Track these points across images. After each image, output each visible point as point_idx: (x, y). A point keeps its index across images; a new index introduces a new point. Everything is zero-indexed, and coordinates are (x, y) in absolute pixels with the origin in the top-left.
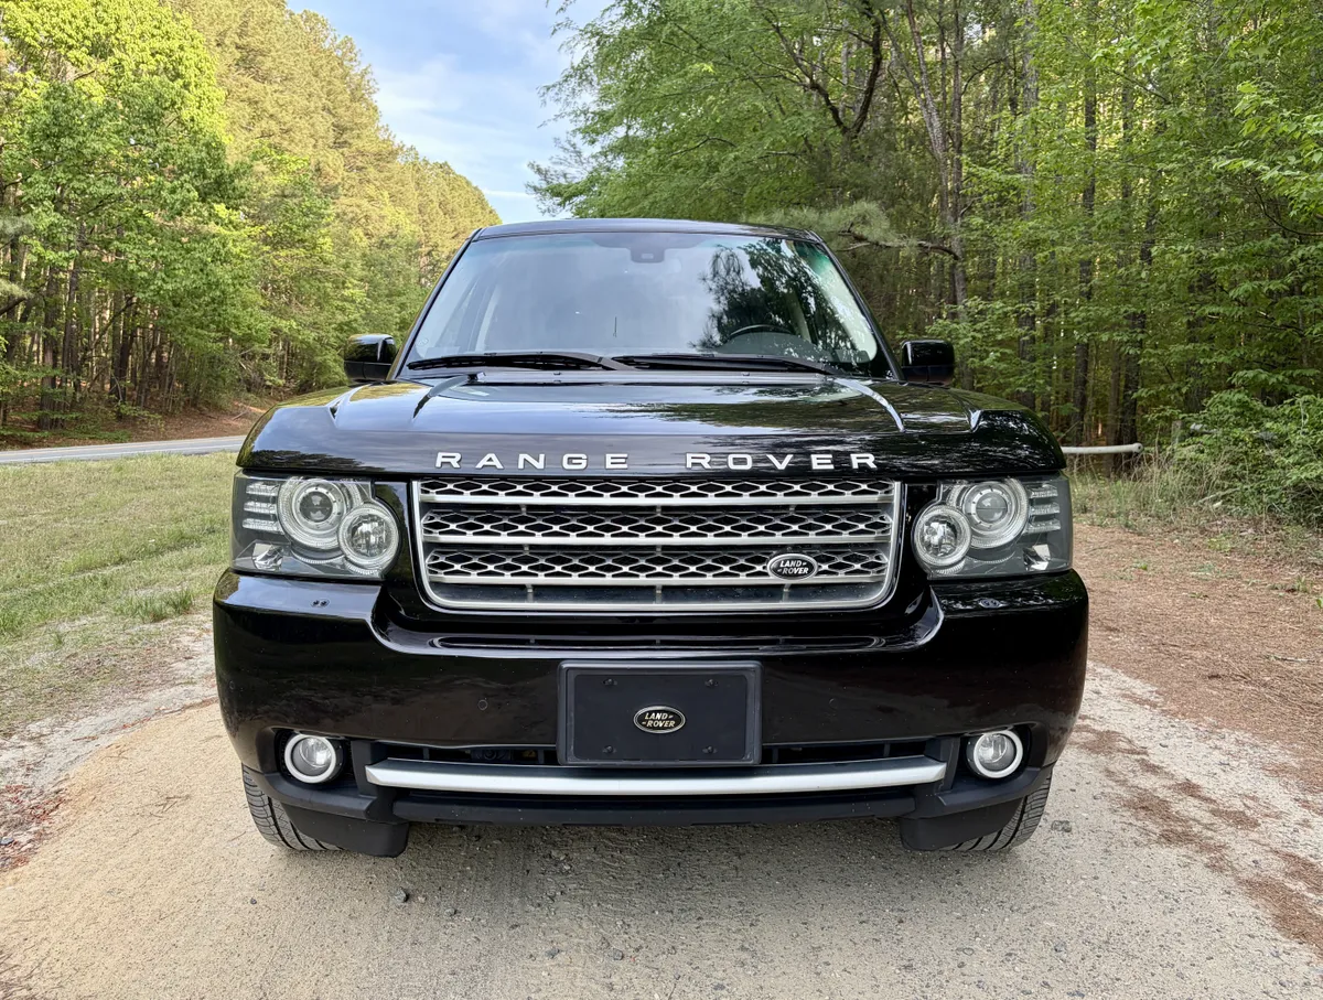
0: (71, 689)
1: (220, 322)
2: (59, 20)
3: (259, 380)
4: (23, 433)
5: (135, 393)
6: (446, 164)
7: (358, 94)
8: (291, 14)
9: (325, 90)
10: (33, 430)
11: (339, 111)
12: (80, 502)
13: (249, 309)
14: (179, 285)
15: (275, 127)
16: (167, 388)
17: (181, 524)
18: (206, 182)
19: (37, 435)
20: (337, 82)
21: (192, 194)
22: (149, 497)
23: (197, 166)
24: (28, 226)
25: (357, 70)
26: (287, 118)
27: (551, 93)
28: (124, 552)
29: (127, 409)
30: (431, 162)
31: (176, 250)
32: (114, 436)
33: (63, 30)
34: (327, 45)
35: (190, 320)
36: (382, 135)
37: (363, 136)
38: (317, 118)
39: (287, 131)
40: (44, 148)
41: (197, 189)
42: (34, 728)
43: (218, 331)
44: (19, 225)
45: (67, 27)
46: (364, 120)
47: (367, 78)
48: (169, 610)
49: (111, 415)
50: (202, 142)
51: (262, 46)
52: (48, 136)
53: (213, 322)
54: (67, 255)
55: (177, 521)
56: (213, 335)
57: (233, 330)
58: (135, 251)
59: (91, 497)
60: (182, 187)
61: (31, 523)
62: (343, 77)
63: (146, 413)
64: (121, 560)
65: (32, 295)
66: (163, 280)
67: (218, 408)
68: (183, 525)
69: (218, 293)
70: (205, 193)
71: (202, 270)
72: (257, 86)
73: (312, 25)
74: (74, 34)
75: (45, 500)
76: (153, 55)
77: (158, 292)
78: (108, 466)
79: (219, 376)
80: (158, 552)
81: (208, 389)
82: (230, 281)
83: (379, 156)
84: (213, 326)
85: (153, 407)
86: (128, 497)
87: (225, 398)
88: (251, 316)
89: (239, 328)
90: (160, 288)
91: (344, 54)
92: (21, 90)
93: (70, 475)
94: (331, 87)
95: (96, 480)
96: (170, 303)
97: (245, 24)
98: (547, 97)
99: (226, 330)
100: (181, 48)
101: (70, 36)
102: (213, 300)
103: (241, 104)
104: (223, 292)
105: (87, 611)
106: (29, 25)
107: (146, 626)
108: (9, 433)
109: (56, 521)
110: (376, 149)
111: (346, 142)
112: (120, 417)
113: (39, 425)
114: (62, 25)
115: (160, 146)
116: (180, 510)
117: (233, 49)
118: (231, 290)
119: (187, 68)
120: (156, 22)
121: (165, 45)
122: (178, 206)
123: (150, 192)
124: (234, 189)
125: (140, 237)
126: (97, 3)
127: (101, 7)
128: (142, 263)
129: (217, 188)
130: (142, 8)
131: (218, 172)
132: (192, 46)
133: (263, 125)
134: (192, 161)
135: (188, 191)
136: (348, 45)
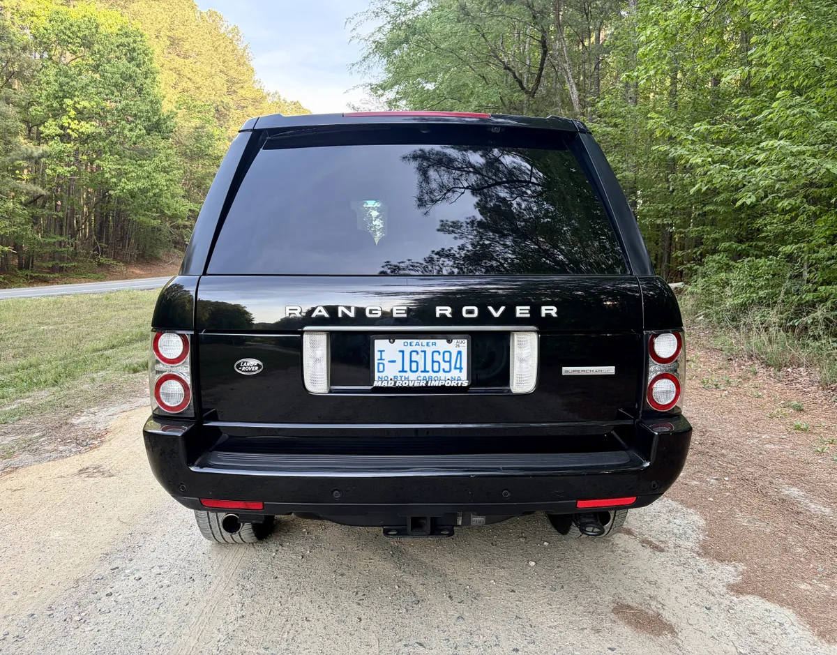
0: (103, 397)
1: (158, 207)
2: (63, 28)
3: (181, 241)
4: (44, 275)
5: (108, 249)
6: (298, 102)
7: (242, 62)
8: (201, 13)
9: (221, 60)
10: (49, 273)
11: (230, 72)
12: (89, 316)
13: (176, 199)
14: (135, 186)
15: (190, 85)
16: (127, 247)
17: (141, 328)
18: (150, 123)
19: (52, 276)
20: (229, 55)
21: (142, 132)
22: (125, 314)
23: (145, 114)
24: (46, 152)
25: (241, 47)
26: (199, 80)
27: (356, 67)
28: (114, 342)
29: (103, 260)
30: (289, 101)
31: (133, 165)
32: (97, 276)
33: (64, 34)
34: (222, 31)
35: (141, 206)
36: (257, 86)
37: (245, 87)
38: (217, 79)
39: (198, 88)
40: (54, 105)
41: (145, 128)
42: (92, 410)
43: (157, 213)
44: (41, 151)
45: (68, 32)
46: (245, 78)
47: (247, 51)
48: (141, 368)
49: (95, 264)
50: (148, 100)
51: (182, 36)
52: (57, 98)
53: (154, 207)
54: (70, 169)
55: (139, 327)
56: (154, 215)
57: (166, 211)
58: (109, 166)
59: (94, 314)
60: (136, 127)
61: (67, 328)
62: (233, 51)
63: (115, 262)
64: (113, 347)
65: (49, 193)
66: (125, 183)
67: (158, 259)
68: (142, 329)
69: (158, 191)
70: (150, 130)
71: (148, 177)
72: (181, 60)
73: (214, 19)
74: (71, 35)
75: (71, 316)
76: (118, 47)
77: (123, 190)
78: (101, 297)
79: (157, 239)
80: (131, 342)
81: (151, 247)
82: (165, 183)
83: (255, 101)
84: (154, 210)
85: (118, 258)
86: (114, 313)
87: (161, 253)
88: (177, 202)
89: (169, 210)
90: (124, 188)
91: (233, 36)
92: (41, 69)
93: (82, 302)
94: (225, 58)
95: (96, 305)
96: (129, 196)
97: (172, 23)
98: (353, 70)
99: (162, 212)
100: (135, 42)
101: (69, 37)
102: (155, 194)
103: (171, 72)
104: (161, 190)
105: (103, 369)
106: (45, 31)
107: (130, 375)
108: (36, 275)
109: (78, 327)
110: (253, 96)
111: (234, 91)
112: (100, 265)
113: (52, 270)
114: (65, 31)
115: (123, 103)
116: (140, 321)
117: (166, 39)
118: (165, 188)
119: (138, 54)
120: (119, 27)
121: (125, 40)
122: (134, 139)
123: (117, 130)
124: (167, 127)
125: (111, 157)
126: (85, 16)
127: (86, 19)
128: (113, 173)
129: (157, 127)
130: (111, 18)
131: (157, 117)
132: (141, 41)
133: (183, 85)
134: (141, 111)
135: (140, 130)
136: (235, 30)
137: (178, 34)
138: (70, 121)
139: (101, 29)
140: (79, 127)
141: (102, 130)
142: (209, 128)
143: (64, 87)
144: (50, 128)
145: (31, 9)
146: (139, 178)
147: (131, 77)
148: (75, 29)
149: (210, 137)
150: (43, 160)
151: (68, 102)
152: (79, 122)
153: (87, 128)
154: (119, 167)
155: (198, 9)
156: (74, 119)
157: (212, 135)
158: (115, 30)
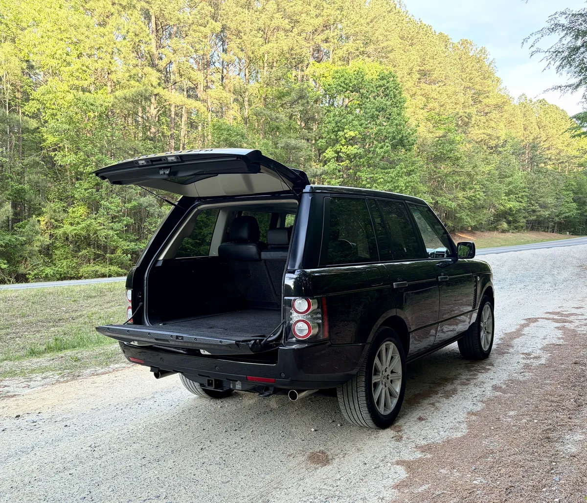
2: (340, 82)
6: (544, 99)
7: (487, 75)
8: (453, 44)
11: (476, 87)
15: (436, 104)
18: (395, 141)
23: (391, 135)
25: (487, 63)
26: (444, 99)
30: (534, 100)
33: (341, 86)
34: (471, 54)
36: (502, 93)
37: (490, 96)
39: (443, 105)
41: (391, 145)
45: (343, 85)
46: (490, 88)
47: (492, 66)
52: (334, 132)
60: (385, 145)
62: (479, 69)
70: (395, 146)
72: (428, 87)
73: (465, 45)
83: (498, 107)
91: (481, 56)
100: (388, 82)
110: (495, 103)
114: (341, 84)
119: (390, 91)
120: (378, 74)
121: (381, 82)
122: (382, 154)
123: (372, 149)
124: (408, 142)
125: (368, 169)
126: (355, 71)
127: (356, 73)
128: (368, 180)
129: (401, 142)
130: (372, 68)
131: (400, 136)
132: (393, 80)
133: (431, 105)
134: (389, 133)
135: (387, 147)
136: (483, 51)
137: (427, 67)
138: (341, 147)
139: (366, 77)
140: (347, 150)
141: (361, 151)
142: (451, 136)
143: (338, 124)
144: (329, 153)
145: (322, 73)
146: (386, 182)
147: (383, 109)
148: (347, 81)
149: (452, 142)
150: (323, 176)
151: (340, 133)
152: (347, 147)
153: (352, 150)
154: (372, 175)
155: (451, 41)
156: (344, 145)
157: (453, 141)
158: (375, 77)
